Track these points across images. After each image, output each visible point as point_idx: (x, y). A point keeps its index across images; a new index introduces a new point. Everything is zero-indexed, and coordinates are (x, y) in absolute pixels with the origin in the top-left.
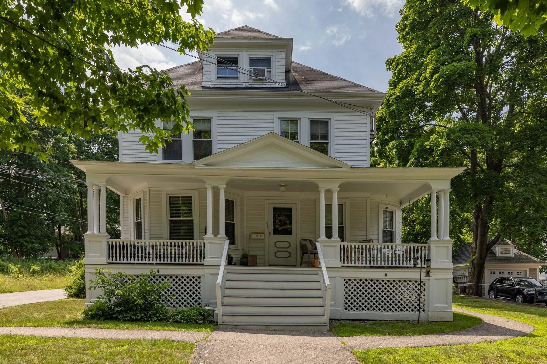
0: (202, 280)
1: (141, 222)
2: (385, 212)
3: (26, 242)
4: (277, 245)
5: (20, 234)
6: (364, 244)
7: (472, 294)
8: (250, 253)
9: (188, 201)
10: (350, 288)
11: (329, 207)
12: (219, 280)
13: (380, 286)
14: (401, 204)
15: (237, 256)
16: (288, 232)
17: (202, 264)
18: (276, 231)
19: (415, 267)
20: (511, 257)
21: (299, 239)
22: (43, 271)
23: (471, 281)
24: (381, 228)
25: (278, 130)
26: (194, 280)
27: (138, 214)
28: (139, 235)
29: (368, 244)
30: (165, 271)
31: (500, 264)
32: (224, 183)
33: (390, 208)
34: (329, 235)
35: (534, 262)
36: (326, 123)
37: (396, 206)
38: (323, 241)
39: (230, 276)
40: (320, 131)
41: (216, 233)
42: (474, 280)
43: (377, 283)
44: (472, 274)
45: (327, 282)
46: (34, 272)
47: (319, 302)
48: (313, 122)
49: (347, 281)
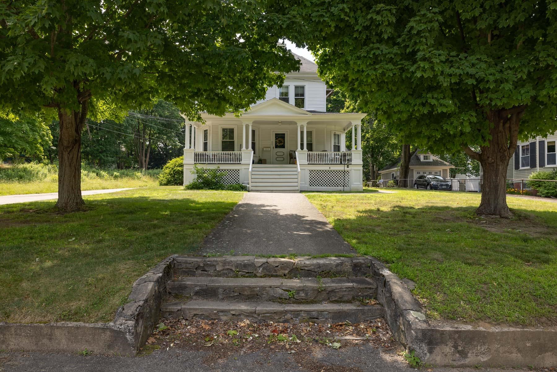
0: (240, 172)
1: (207, 142)
2: (335, 135)
3: (104, 156)
4: (277, 154)
5: (100, 150)
6: (323, 152)
7: (402, 186)
8: (262, 158)
9: (232, 131)
10: (312, 175)
11: (302, 133)
12: (250, 170)
13: (327, 174)
14: (344, 130)
15: (256, 160)
16: (283, 146)
17: (240, 164)
18: (277, 147)
19: (341, 164)
20: (430, 162)
21: (288, 150)
22: (121, 177)
23: (400, 178)
24: (333, 144)
25: (278, 96)
26: (236, 172)
27: (206, 137)
28: (205, 149)
29: (325, 152)
30: (222, 167)
31: (422, 167)
32: (252, 122)
33: (337, 133)
34: (302, 148)
35: (445, 165)
36: (303, 87)
37: (341, 131)
38: (299, 151)
39: (254, 169)
40: (300, 92)
41: (247, 147)
42: (402, 177)
43: (326, 172)
44: (401, 174)
45: (299, 170)
46: (116, 177)
47: (296, 180)
48: (296, 87)
49: (311, 171)
